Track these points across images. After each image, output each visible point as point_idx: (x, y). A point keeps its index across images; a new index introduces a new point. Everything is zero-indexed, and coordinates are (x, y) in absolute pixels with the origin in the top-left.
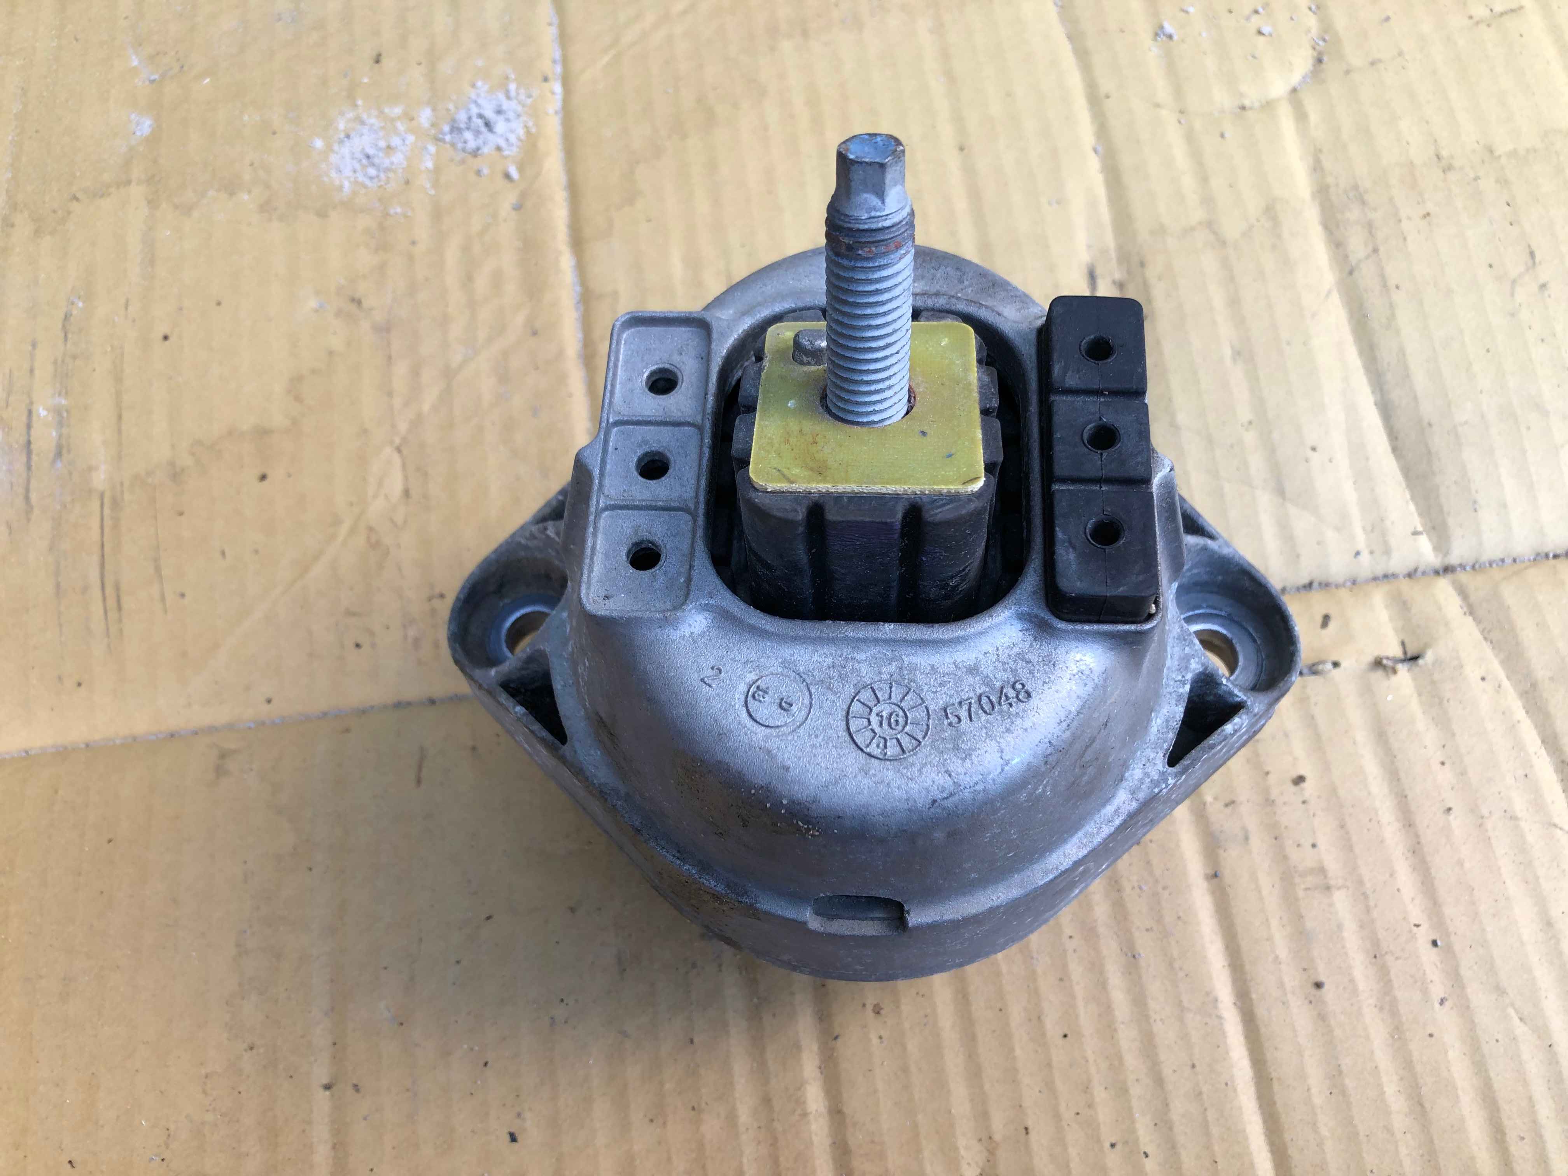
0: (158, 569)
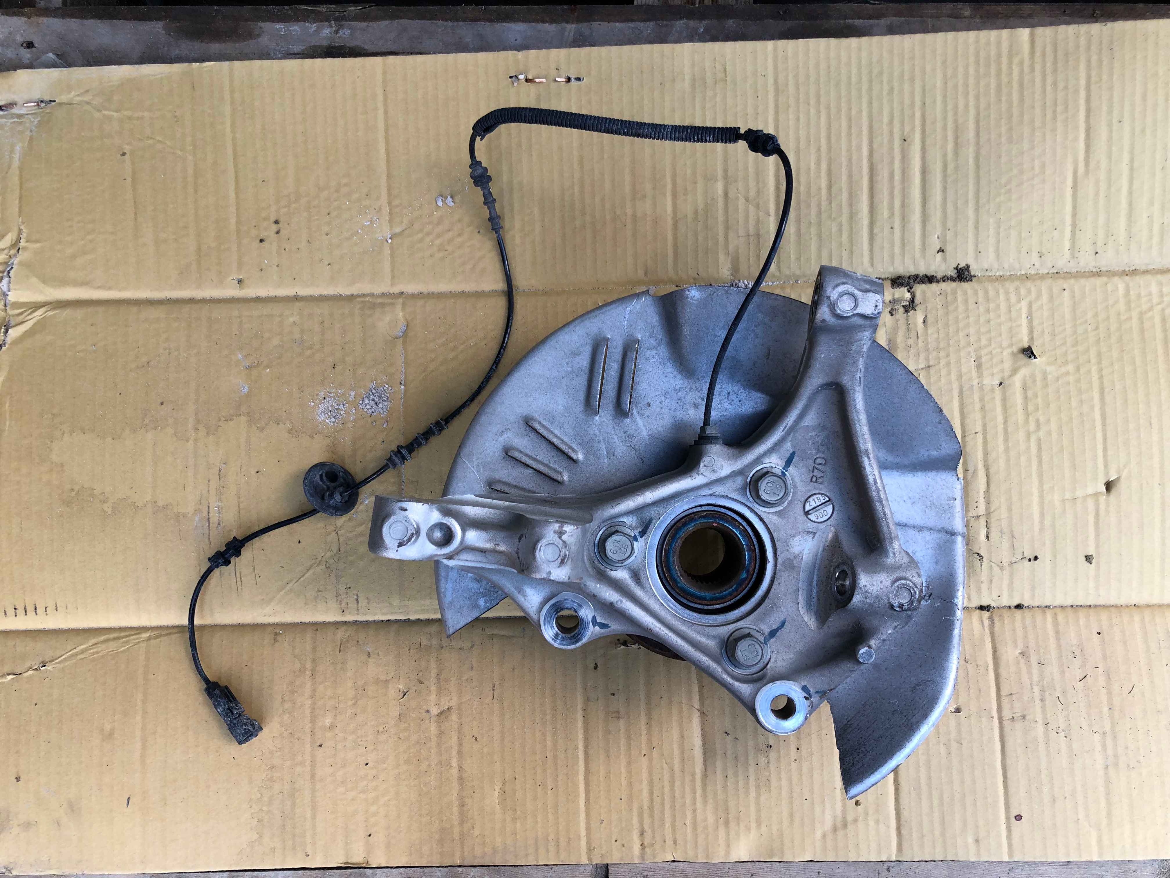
0: (254, 569)
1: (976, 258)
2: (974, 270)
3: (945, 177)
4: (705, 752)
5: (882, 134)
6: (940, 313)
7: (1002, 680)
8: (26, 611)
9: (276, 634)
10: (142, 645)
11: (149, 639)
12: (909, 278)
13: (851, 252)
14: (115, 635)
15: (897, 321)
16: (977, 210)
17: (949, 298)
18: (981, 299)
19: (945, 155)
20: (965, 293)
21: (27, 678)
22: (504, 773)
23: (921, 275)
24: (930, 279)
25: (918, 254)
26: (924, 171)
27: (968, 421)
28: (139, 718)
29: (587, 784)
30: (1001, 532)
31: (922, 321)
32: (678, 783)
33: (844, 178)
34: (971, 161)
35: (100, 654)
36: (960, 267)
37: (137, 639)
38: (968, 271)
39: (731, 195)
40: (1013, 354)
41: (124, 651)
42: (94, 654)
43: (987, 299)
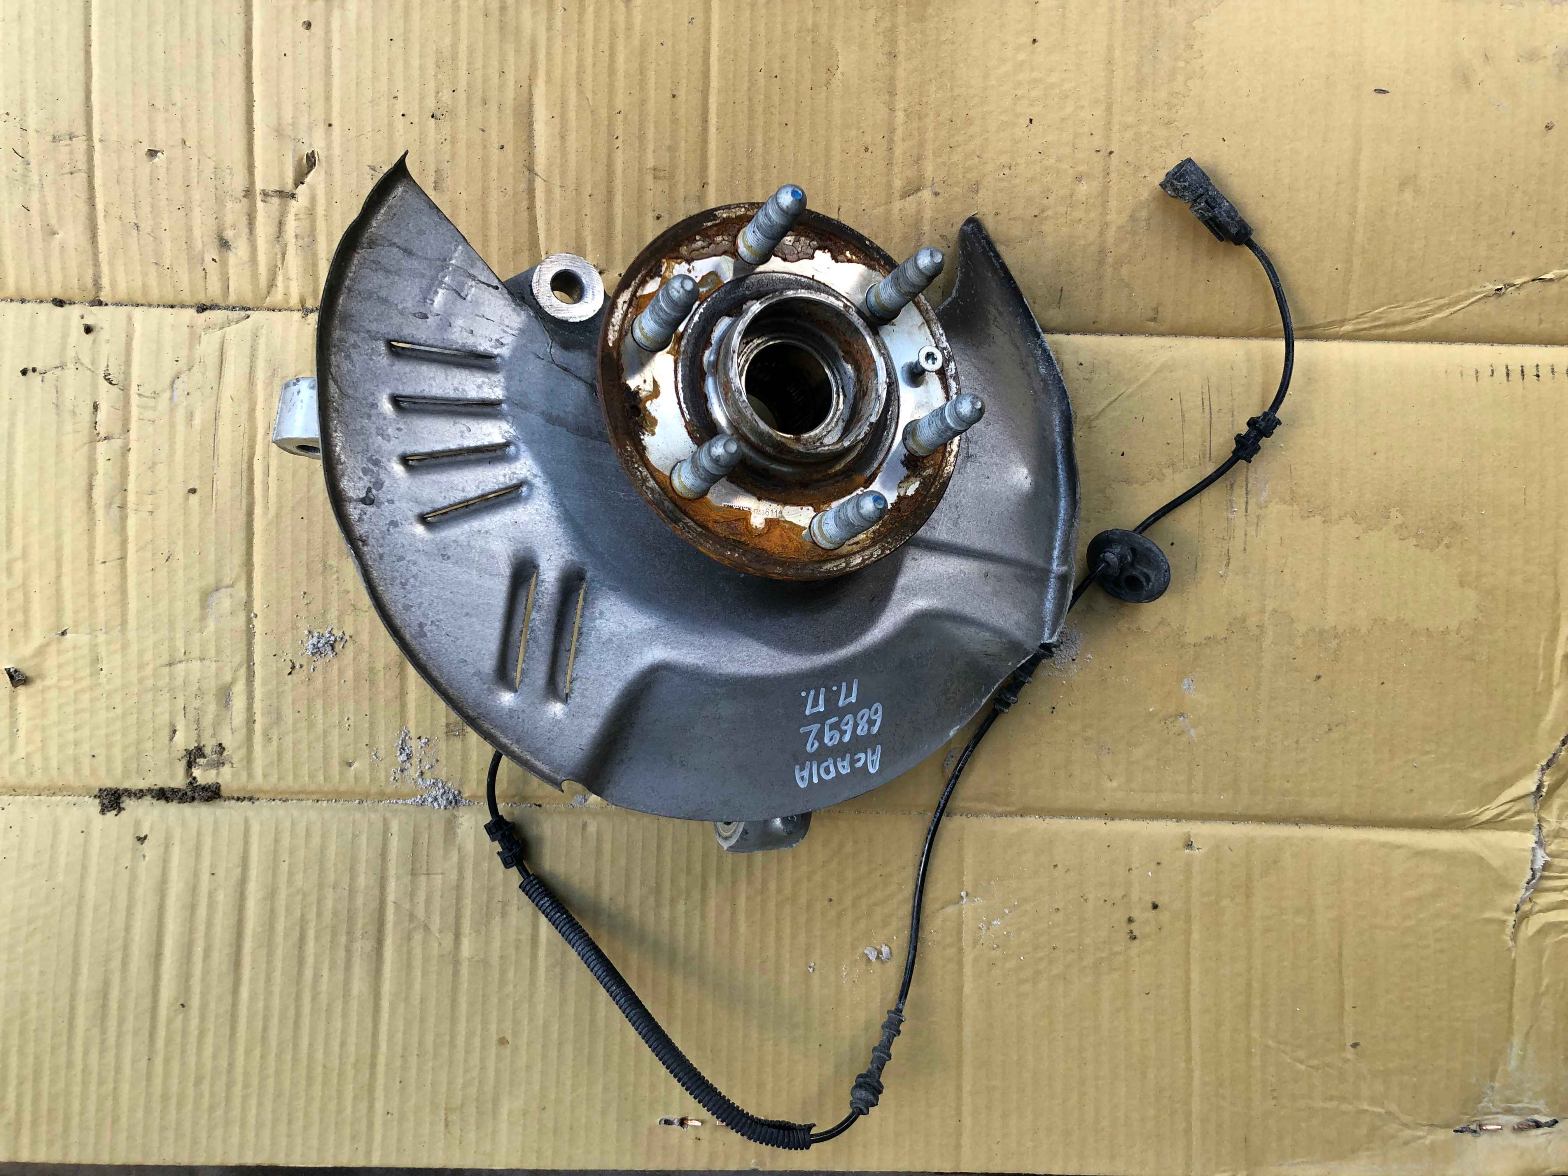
1: (89, 821)
2: (94, 806)
3: (126, 947)
4: (530, 114)
5: (216, 1017)
6: (149, 745)
7: (84, 196)
8: (1522, 371)
9: (1154, 320)
10: (1353, 314)
11: (1343, 322)
12: (193, 799)
13: (276, 841)
14: (1391, 331)
15: (214, 735)
16: (81, 896)
17: (135, 766)
18: (86, 761)
19: (124, 980)
20: (109, 771)
21: (1524, 274)
22: (827, 99)
23: (175, 802)
24: (163, 795)
25: (177, 833)
26: (157, 957)
27: (116, 581)
28: (1361, 207)
29: (706, 75)
30: (74, 413)
31: (177, 733)
32: (573, 69)
33: (279, 952)
34: (85, 970)
35: (1415, 303)
36: (115, 812)
37: (1359, 323)
38: (103, 804)
39: (449, 937)
40: (42, 676)
41: (1379, 307)
42: (1425, 304)
43: (76, 760)
